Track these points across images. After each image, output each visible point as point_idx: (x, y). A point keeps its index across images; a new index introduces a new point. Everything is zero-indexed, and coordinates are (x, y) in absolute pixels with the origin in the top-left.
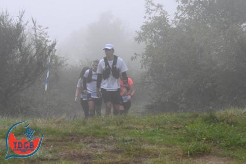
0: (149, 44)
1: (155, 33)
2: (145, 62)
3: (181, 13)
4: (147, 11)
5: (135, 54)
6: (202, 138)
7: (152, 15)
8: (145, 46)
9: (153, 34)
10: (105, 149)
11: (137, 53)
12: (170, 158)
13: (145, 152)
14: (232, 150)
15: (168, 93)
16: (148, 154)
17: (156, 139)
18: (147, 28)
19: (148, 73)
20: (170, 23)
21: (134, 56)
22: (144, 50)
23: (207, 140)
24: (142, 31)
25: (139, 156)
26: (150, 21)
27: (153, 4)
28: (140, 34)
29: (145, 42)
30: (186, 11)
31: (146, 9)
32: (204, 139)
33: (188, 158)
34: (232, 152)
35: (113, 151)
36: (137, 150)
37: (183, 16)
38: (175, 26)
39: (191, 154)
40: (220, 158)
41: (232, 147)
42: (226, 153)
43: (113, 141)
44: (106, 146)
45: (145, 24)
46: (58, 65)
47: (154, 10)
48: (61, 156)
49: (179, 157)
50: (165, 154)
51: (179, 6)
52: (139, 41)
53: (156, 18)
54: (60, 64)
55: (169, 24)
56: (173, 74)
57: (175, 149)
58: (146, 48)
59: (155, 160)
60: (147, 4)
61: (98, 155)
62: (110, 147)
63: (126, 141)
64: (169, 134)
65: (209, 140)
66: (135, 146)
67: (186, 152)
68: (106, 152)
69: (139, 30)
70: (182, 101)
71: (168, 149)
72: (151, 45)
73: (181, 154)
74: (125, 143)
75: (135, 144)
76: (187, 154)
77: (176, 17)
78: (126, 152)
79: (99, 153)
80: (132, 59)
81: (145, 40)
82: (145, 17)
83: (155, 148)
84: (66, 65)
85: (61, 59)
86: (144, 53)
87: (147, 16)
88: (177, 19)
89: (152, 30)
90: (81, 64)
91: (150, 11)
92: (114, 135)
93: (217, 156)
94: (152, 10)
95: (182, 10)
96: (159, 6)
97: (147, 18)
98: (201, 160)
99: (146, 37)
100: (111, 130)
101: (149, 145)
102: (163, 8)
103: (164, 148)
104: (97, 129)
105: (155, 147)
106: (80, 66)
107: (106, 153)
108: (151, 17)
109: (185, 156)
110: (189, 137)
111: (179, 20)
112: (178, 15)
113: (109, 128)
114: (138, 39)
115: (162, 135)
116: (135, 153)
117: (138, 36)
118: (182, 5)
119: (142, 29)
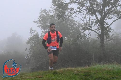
0: (32, 45)
1: (34, 40)
2: (30, 52)
3: (43, 33)
4: (31, 33)
5: (26, 48)
8: (30, 45)
11: (27, 48)
15: (40, 63)
18: (31, 39)
19: (32, 56)
20: (40, 37)
21: (26, 49)
22: (30, 47)
24: (29, 40)
26: (32, 36)
27: (33, 30)
28: (28, 41)
29: (30, 44)
30: (45, 32)
31: (30, 32)
37: (44, 35)
38: (41, 38)
45: (30, 37)
52: (28, 44)
53: (34, 35)
56: (41, 56)
58: (31, 46)
60: (31, 30)
69: (28, 40)
72: (33, 45)
77: (42, 35)
80: (25, 50)
81: (30, 43)
82: (30, 35)
87: (31, 34)
88: (42, 36)
90: (4, 53)
91: (32, 33)
95: (44, 32)
96: (35, 31)
97: (31, 35)
102: (37, 32)
106: (4, 54)
112: (42, 34)
117: (27, 42)
118: (43, 30)
119: (29, 39)
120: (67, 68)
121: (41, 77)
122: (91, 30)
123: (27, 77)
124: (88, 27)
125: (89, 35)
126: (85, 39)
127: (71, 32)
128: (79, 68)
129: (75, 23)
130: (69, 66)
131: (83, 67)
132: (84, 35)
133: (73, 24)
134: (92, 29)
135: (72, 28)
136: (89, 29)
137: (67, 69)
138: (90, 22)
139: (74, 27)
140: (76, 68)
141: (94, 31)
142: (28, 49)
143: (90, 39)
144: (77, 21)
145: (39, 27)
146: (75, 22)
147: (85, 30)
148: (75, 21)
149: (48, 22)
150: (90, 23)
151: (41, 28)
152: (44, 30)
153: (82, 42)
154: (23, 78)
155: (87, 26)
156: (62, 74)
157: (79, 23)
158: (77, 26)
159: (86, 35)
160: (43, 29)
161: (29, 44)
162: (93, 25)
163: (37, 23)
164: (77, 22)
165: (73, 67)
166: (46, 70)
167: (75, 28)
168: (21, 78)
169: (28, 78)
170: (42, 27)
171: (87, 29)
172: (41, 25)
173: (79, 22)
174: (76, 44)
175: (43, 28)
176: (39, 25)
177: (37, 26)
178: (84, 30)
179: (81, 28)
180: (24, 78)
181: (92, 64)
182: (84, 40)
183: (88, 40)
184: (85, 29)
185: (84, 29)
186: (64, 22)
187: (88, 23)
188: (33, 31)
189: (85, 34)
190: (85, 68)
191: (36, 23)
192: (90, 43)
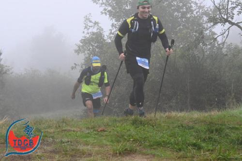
0: (87, 55)
1: (92, 46)
3: (114, 30)
4: (86, 27)
5: (75, 64)
6: (130, 139)
7: (90, 31)
9: (91, 47)
10: (44, 150)
11: (77, 64)
12: (101, 157)
13: (80, 152)
14: (154, 149)
16: (83, 154)
17: (91, 140)
18: (86, 42)
21: (74, 66)
23: (134, 141)
24: (81, 44)
25: (75, 156)
26: (88, 36)
27: (90, 22)
28: (79, 47)
29: (84, 54)
31: (85, 25)
32: (131, 140)
33: (117, 157)
34: (154, 151)
35: (51, 152)
36: (73, 150)
38: (110, 41)
39: (120, 153)
40: (144, 157)
41: (154, 147)
42: (149, 152)
43: (52, 143)
44: (45, 147)
45: (83, 38)
46: (3, 74)
47: (91, 27)
48: (3, 157)
49: (109, 156)
50: (98, 153)
51: (113, 24)
52: (78, 53)
53: (93, 34)
54: (6, 73)
55: (105, 39)
57: (107, 149)
58: (84, 59)
59: (89, 159)
60: (86, 21)
61: (37, 156)
62: (49, 148)
63: (64, 143)
64: (102, 136)
65: (135, 141)
66: (71, 147)
67: (116, 152)
68: (45, 152)
69: (79, 43)
70: (115, 106)
71: (101, 149)
72: (89, 56)
73: (112, 153)
74: (63, 144)
75: (72, 145)
76: (117, 153)
77: (111, 33)
78: (63, 152)
79: (39, 154)
80: (72, 68)
81: (84, 52)
82: (84, 32)
83: (90, 149)
84: (11, 73)
85: (6, 68)
86: (83, 63)
87: (86, 31)
88: (111, 35)
89: (90, 43)
90: (25, 72)
91: (88, 27)
92: (53, 137)
93: (142, 154)
94: (90, 27)
95: (116, 27)
96: (96, 23)
97: (86, 33)
98: (128, 158)
99: (85, 50)
100: (51, 133)
101: (84, 145)
102: (100, 25)
103: (97, 148)
104: (38, 132)
105: (89, 147)
107: (45, 154)
108: (89, 32)
109: (115, 154)
110: (119, 138)
111: (113, 36)
112: (113, 32)
113: (49, 131)
114: (78, 52)
115: (96, 136)
116: (71, 153)
117: (77, 49)
118: (116, 23)
119: (81, 42)
120: (166, 111)
121: (104, 131)
122: (230, 22)
123: (73, 129)
124: (223, 15)
125: (225, 35)
126: (214, 46)
127: (180, 29)
128: (196, 115)
129: (191, 7)
130: (171, 108)
131: (206, 111)
132: (211, 36)
133: (187, 9)
134: (233, 21)
135: (184, 19)
136: (226, 21)
137: (167, 114)
138: (230, 3)
139: (189, 16)
140: (189, 113)
141: (237, 25)
142: (79, 65)
143: (225, 46)
144: (195, 2)
145: (106, 14)
146: (190, 4)
147: (214, 25)
148: (192, 2)
149: (127, 2)
150: (230, 6)
151: (110, 16)
152: (116, 21)
153: (206, 54)
154: (63, 131)
155: (220, 13)
156: (153, 126)
157: (200, 7)
158: (195, 13)
159: (216, 36)
160: (114, 20)
161: (80, 54)
162: (235, 11)
163: (102, 4)
164: (196, 4)
165: (181, 110)
166: (118, 116)
167: (190, 18)
168: (57, 129)
169: (74, 131)
170: (112, 14)
171: (221, 20)
172: (110, 8)
173: (201, 4)
174: (190, 56)
175: (113, 17)
176: (105, 10)
177: (101, 12)
178: (212, 24)
179: (205, 18)
180: (65, 130)
181: (227, 106)
182: (210, 48)
183: (220, 49)
184: (214, 21)
185: (211, 21)
186: (164, 3)
187: (223, 5)
188: (90, 24)
189: (215, 34)
190: (209, 113)
191: (98, 5)
192: (226, 55)
